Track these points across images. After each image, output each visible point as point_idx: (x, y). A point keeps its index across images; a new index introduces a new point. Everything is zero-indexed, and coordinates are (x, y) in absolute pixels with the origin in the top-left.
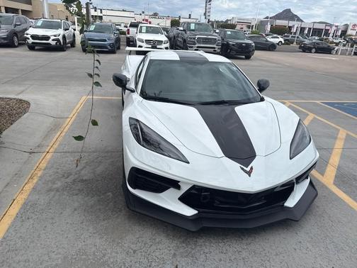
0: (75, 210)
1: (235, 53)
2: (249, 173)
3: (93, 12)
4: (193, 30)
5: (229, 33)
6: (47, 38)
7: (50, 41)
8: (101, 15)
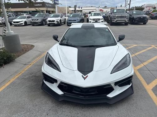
0: (26, 87)
1: (137, 22)
2: (85, 78)
3: (77, 9)
4: (115, 13)
5: (135, 12)
6: (54, 21)
7: (55, 22)
8: (81, 10)
